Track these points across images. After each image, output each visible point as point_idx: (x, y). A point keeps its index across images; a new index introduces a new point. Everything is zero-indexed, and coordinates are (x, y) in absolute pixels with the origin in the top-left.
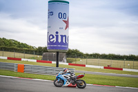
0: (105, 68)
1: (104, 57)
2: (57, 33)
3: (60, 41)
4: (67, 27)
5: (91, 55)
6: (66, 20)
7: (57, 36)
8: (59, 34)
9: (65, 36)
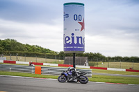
0: (127, 70)
1: (127, 60)
2: (73, 34)
3: (76, 42)
4: (83, 28)
5: (113, 58)
6: (82, 21)
7: (73, 38)
8: (75, 36)
9: (81, 37)
